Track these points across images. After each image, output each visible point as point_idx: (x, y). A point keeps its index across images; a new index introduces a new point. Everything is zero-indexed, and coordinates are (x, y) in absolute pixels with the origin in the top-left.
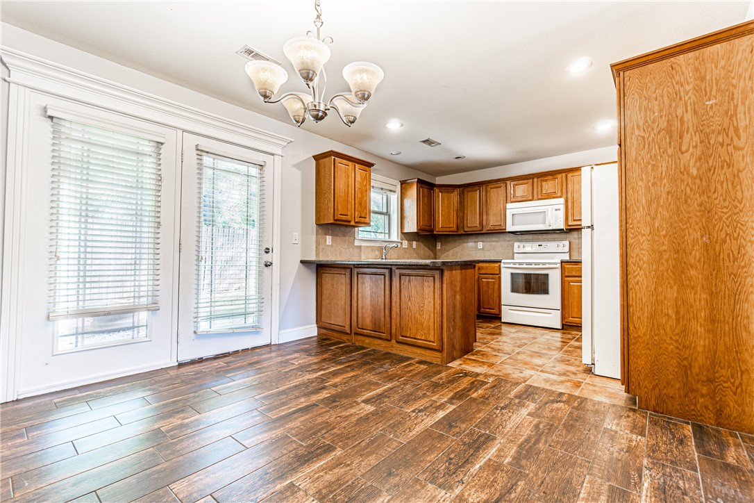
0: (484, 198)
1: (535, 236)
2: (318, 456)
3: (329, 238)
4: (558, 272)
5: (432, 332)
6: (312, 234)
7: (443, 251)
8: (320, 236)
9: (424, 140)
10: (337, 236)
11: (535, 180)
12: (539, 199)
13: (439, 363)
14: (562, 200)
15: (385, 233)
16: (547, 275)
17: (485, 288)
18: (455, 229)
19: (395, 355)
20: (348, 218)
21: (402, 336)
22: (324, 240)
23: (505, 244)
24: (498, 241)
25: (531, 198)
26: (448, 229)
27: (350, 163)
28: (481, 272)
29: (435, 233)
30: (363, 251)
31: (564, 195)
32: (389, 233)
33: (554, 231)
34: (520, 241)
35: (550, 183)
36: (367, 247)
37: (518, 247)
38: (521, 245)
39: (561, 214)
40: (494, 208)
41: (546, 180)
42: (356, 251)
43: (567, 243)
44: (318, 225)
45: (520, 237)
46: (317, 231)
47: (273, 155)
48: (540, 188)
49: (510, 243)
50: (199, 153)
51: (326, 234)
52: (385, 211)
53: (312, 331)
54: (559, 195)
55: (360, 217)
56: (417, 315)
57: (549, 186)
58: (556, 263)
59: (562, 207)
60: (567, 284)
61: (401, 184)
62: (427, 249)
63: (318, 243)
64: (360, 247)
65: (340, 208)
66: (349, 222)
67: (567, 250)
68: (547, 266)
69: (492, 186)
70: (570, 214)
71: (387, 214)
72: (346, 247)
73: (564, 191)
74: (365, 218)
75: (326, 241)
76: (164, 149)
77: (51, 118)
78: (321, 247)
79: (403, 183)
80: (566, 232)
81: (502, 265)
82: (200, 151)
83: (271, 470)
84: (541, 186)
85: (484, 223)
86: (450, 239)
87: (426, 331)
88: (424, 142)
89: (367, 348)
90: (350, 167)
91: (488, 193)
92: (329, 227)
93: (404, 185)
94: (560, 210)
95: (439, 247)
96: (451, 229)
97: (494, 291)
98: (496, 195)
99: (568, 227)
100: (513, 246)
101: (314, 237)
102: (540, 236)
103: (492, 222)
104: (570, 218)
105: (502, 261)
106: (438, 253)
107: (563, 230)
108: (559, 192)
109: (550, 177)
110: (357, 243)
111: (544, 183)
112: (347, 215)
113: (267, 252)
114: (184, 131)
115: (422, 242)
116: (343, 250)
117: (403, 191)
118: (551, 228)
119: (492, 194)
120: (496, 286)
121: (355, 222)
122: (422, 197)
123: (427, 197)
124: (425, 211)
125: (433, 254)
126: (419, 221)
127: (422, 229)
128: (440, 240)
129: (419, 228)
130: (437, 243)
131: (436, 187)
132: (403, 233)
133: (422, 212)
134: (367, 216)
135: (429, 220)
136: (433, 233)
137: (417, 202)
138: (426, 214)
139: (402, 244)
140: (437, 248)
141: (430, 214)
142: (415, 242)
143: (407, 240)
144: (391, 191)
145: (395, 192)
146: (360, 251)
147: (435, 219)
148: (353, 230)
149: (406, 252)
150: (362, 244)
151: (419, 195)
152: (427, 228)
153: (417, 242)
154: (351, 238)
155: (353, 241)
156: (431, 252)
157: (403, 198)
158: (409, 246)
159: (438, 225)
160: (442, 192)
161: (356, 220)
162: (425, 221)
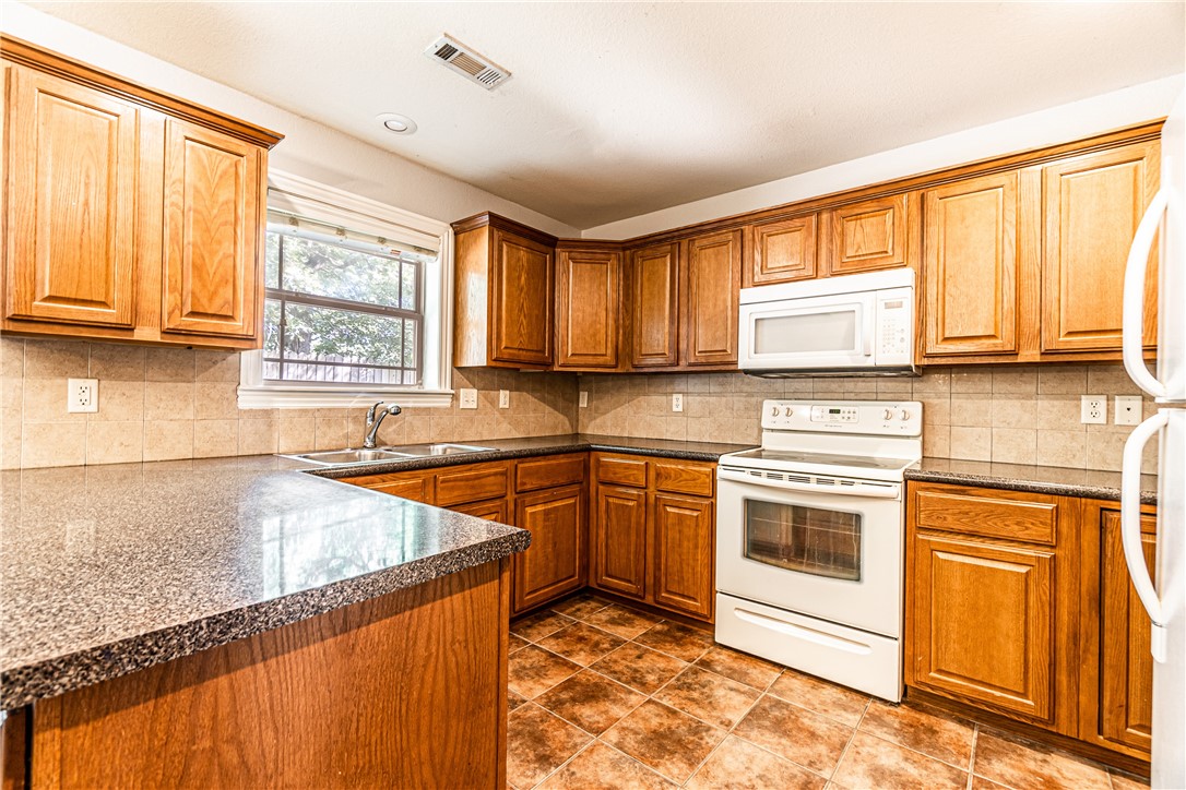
0: (683, 274)
1: (820, 384)
4: (895, 511)
7: (594, 412)
8: (20, 381)
9: (434, 46)
10: (138, 378)
11: (825, 216)
12: (834, 275)
14: (907, 276)
15: (403, 369)
16: (858, 517)
17: (673, 534)
18: (609, 359)
23: (739, 402)
24: (720, 394)
25: (810, 272)
26: (590, 360)
28: (663, 487)
29: (556, 369)
31: (915, 261)
32: (420, 369)
33: (879, 372)
34: (781, 397)
35: (870, 224)
36: (305, 411)
37: (773, 412)
38: (782, 406)
39: (905, 319)
40: (708, 302)
41: (858, 216)
42: (247, 426)
43: (915, 408)
45: (779, 384)
46: (4, 363)
48: (837, 240)
49: (754, 400)
51: (66, 373)
52: (409, 303)
54: (897, 259)
55: (193, 314)
57: (864, 234)
58: (888, 483)
59: (908, 297)
60: (923, 553)
61: (456, 234)
62: (548, 409)
63: (8, 407)
64: (268, 413)
66: (129, 328)
67: (917, 430)
68: (858, 489)
69: (705, 242)
70: (931, 321)
71: (418, 315)
72: (188, 415)
73: (915, 247)
74: (227, 318)
75: (61, 399)
78: (26, 422)
79: (458, 229)
80: (916, 376)
81: (721, 472)
84: (843, 234)
85: (683, 346)
86: (610, 384)
88: (442, 53)
90: (126, 123)
91: (695, 263)
93: (461, 236)
94: (900, 305)
95: (583, 403)
96: (601, 360)
97: (696, 547)
98: (713, 266)
99: (926, 362)
100: (759, 408)
102: (834, 385)
103: (703, 340)
104: (931, 333)
105: (724, 459)
106: (581, 417)
107: (908, 368)
108: (898, 250)
109: (870, 206)
110: (246, 401)
111: (851, 226)
115: (532, 391)
116: (171, 427)
117: (461, 252)
118: (869, 363)
119: (704, 263)
120: (703, 532)
121: (163, 332)
122: (508, 268)
123: (529, 269)
124: (521, 309)
125: (569, 420)
126: (494, 336)
127: (506, 357)
128: (581, 386)
129: (494, 356)
130: (581, 393)
131: (561, 246)
132: (460, 369)
133: (509, 311)
134: (241, 313)
135: (535, 334)
136: (550, 369)
137: (491, 280)
138: (522, 317)
139: (455, 397)
140: (581, 405)
141: (537, 316)
142: (508, 392)
143: (474, 387)
144: (419, 249)
145: (440, 255)
146: (270, 425)
147: (556, 331)
148: (232, 358)
149: (472, 421)
150: (281, 403)
151: (496, 263)
152: (524, 355)
153: (514, 393)
154: (220, 386)
155: (230, 394)
156: (561, 416)
157: (460, 273)
158: (486, 403)
159: (565, 348)
160: (575, 261)
161: (167, 325)
162: (521, 335)
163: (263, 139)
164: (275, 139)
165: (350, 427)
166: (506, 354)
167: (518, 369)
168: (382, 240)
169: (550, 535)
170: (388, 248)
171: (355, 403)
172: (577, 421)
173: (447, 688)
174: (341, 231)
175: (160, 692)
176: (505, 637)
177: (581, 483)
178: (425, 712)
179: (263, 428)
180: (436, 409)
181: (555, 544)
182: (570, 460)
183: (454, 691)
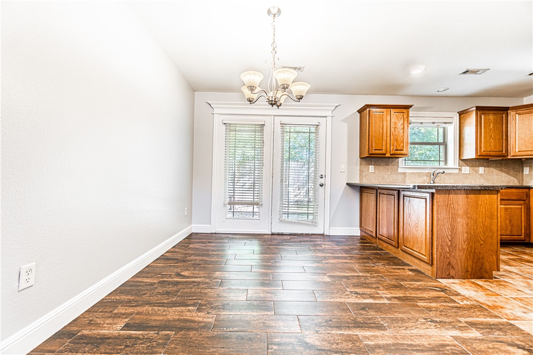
2: (369, 327)
3: (371, 168)
5: (424, 247)
6: (357, 165)
8: (363, 166)
9: (462, 72)
10: (380, 165)
13: (430, 275)
15: (439, 161)
19: (400, 260)
20: (383, 152)
21: (404, 246)
22: (366, 169)
26: (529, 153)
27: (385, 110)
29: (509, 157)
30: (407, 177)
32: (446, 161)
36: (413, 173)
42: (400, 177)
44: (361, 158)
46: (360, 163)
47: (326, 117)
50: (282, 125)
51: (369, 165)
52: (441, 140)
53: (357, 232)
55: (396, 150)
56: (414, 231)
62: (504, 174)
63: (361, 171)
64: (405, 173)
65: (374, 145)
66: (385, 154)
71: (445, 144)
72: (389, 173)
74: (402, 150)
75: (369, 169)
76: (265, 128)
77: (225, 124)
78: (364, 174)
79: (461, 114)
82: (283, 125)
83: (334, 320)
87: (420, 245)
88: (464, 73)
89: (384, 250)
90: (385, 113)
92: (372, 159)
93: (462, 116)
95: (526, 173)
101: (359, 167)
106: (525, 179)
110: (400, 170)
112: (382, 150)
113: (322, 178)
114: (274, 116)
115: (496, 167)
116: (386, 176)
117: (462, 121)
121: (391, 155)
122: (484, 123)
123: (494, 122)
124: (491, 137)
125: (517, 179)
126: (479, 148)
127: (484, 154)
128: (524, 165)
129: (479, 154)
130: (525, 168)
131: (511, 110)
132: (462, 160)
133: (485, 138)
134: (405, 149)
135: (498, 145)
136: (506, 158)
137: (477, 129)
138: (491, 140)
139: (460, 170)
140: (524, 173)
141: (499, 139)
142: (483, 168)
143: (468, 166)
144: (445, 123)
145: (454, 123)
146: (405, 176)
147: (509, 143)
148: (397, 160)
149: (467, 178)
150: (408, 171)
151: (479, 122)
152: (492, 153)
153: (486, 168)
154: (395, 166)
155: (396, 169)
156: (512, 178)
157: (462, 128)
158: (473, 171)
159: (514, 149)
160: (519, 114)
161: (391, 153)
162: (491, 146)
163: (407, 107)
164: (411, 106)
165: (425, 178)
166: (484, 153)
167: (488, 159)
168: (434, 123)
169: (508, 217)
170: (435, 125)
171: (427, 171)
172: (523, 180)
173: (485, 212)
174: (422, 123)
175: (449, 194)
176: (499, 203)
177: (525, 201)
178: (481, 214)
179: (404, 177)
180: (453, 173)
181: (510, 221)
182: (518, 191)
183: (487, 213)
